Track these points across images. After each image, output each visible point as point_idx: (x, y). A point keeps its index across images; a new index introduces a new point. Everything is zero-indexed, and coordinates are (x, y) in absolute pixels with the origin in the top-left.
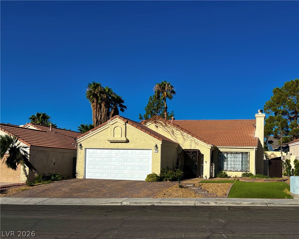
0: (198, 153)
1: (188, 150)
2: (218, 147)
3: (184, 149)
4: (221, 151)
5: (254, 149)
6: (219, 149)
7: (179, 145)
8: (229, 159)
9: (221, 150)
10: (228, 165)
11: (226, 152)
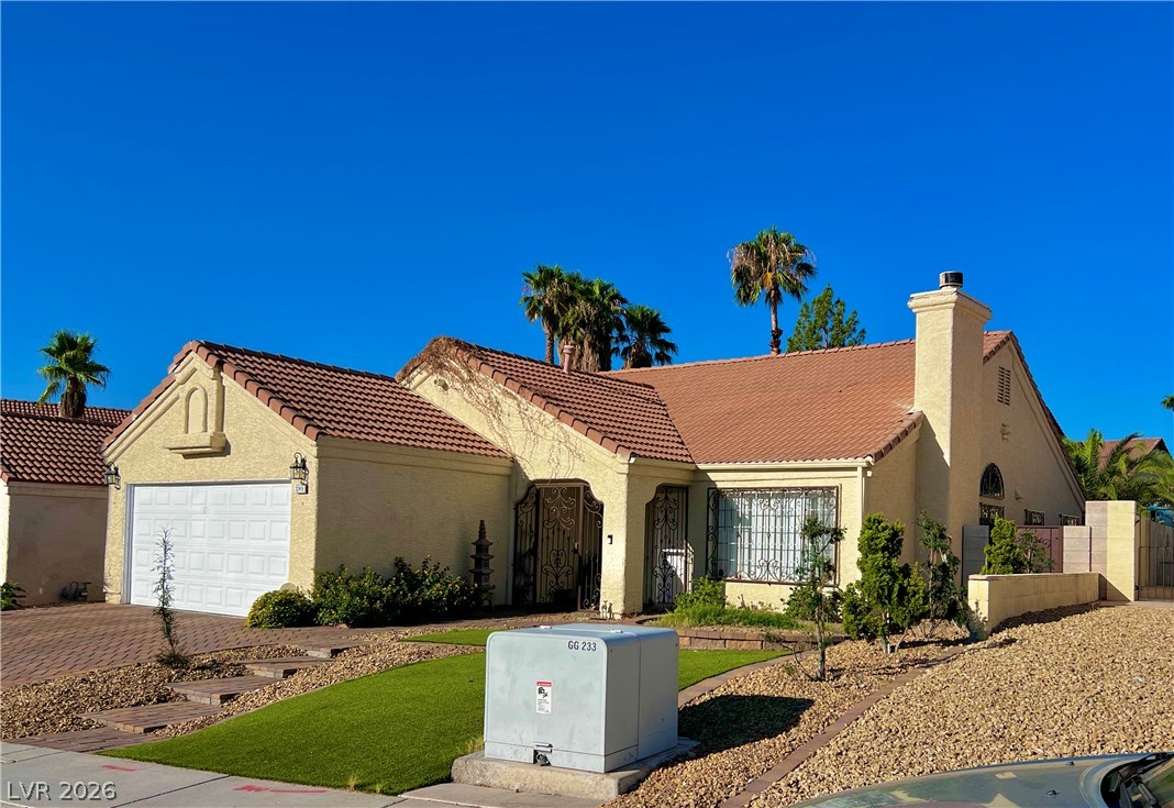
0: (585, 498)
1: (548, 485)
2: (702, 466)
3: (532, 478)
4: (719, 485)
5: (855, 469)
6: (712, 476)
7: (514, 461)
8: (757, 524)
9: (723, 481)
10: (753, 552)
11: (740, 489)
